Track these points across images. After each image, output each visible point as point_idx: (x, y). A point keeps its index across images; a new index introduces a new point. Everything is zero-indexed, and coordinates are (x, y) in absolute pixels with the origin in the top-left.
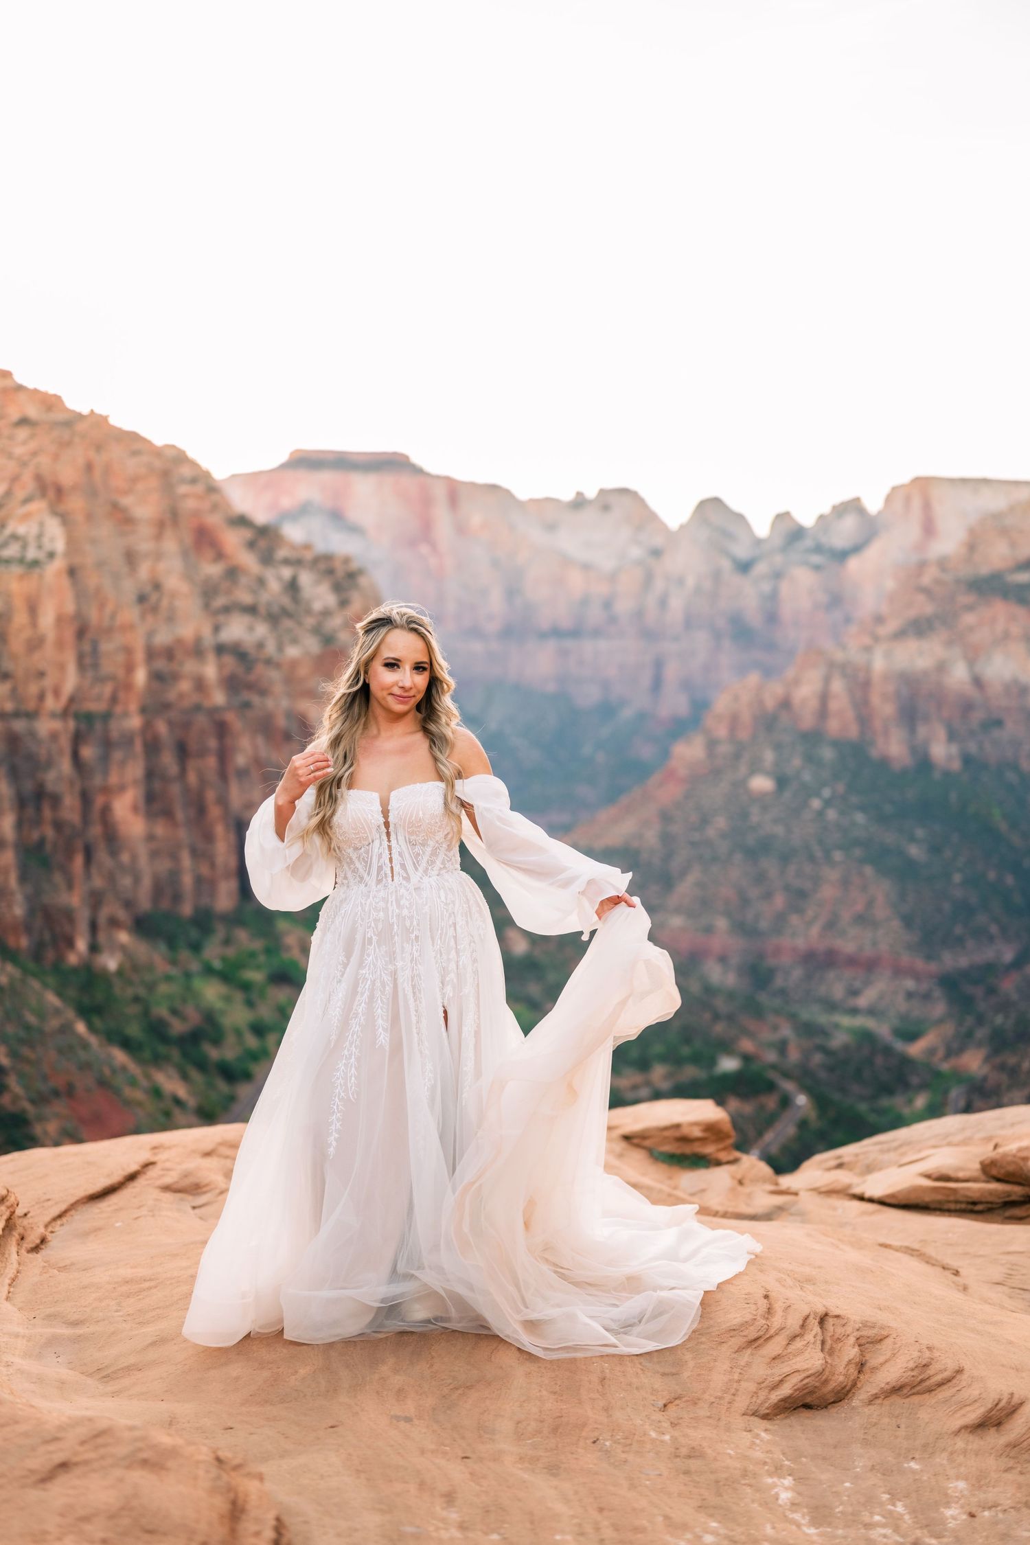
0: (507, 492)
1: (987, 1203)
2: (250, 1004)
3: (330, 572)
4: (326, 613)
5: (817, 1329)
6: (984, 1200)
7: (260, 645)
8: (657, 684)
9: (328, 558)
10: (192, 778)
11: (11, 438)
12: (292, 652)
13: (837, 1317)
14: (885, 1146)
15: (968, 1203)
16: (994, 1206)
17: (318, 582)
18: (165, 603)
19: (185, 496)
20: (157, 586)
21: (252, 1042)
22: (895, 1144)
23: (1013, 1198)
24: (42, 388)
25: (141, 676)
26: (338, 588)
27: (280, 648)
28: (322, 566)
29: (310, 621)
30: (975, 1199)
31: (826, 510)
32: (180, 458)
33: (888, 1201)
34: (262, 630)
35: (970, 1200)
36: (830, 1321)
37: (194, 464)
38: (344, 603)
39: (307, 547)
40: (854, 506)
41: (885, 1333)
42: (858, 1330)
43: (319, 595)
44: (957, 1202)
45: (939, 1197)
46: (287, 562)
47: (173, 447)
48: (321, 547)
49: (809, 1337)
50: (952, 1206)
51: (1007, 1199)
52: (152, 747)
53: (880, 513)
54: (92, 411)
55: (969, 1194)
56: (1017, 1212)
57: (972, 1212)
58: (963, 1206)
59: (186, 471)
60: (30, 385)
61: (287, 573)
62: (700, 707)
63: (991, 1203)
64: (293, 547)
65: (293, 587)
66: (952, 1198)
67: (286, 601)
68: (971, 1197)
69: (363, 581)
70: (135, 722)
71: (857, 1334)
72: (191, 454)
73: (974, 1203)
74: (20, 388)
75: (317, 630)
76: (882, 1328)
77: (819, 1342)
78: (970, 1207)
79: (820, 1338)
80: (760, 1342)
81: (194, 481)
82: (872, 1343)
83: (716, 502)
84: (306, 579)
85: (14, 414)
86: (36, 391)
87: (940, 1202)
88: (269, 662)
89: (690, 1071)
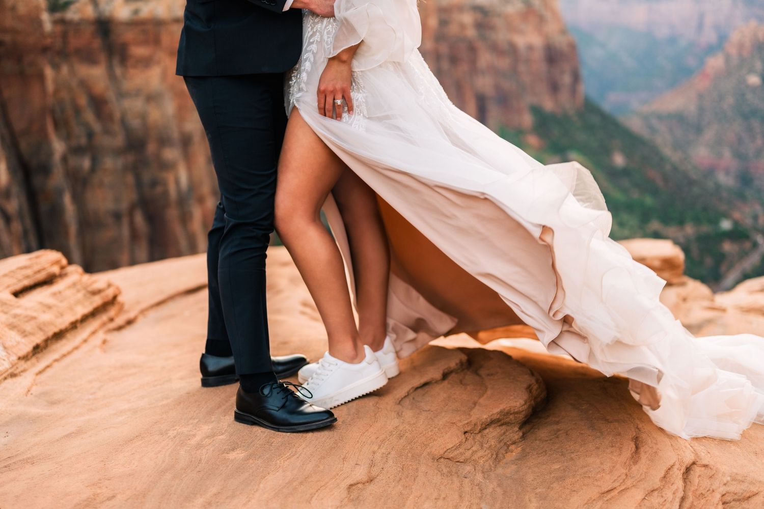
5: (679, 483)
8: (700, 26)
12: (509, 9)
13: (706, 466)
36: (697, 470)
41: (755, 490)
42: (725, 484)
49: (668, 494)
52: (438, 58)
62: (722, 38)
71: (723, 489)
76: (752, 483)
77: (678, 500)
79: (680, 494)
80: (613, 494)
82: (739, 500)
89: (706, 228)
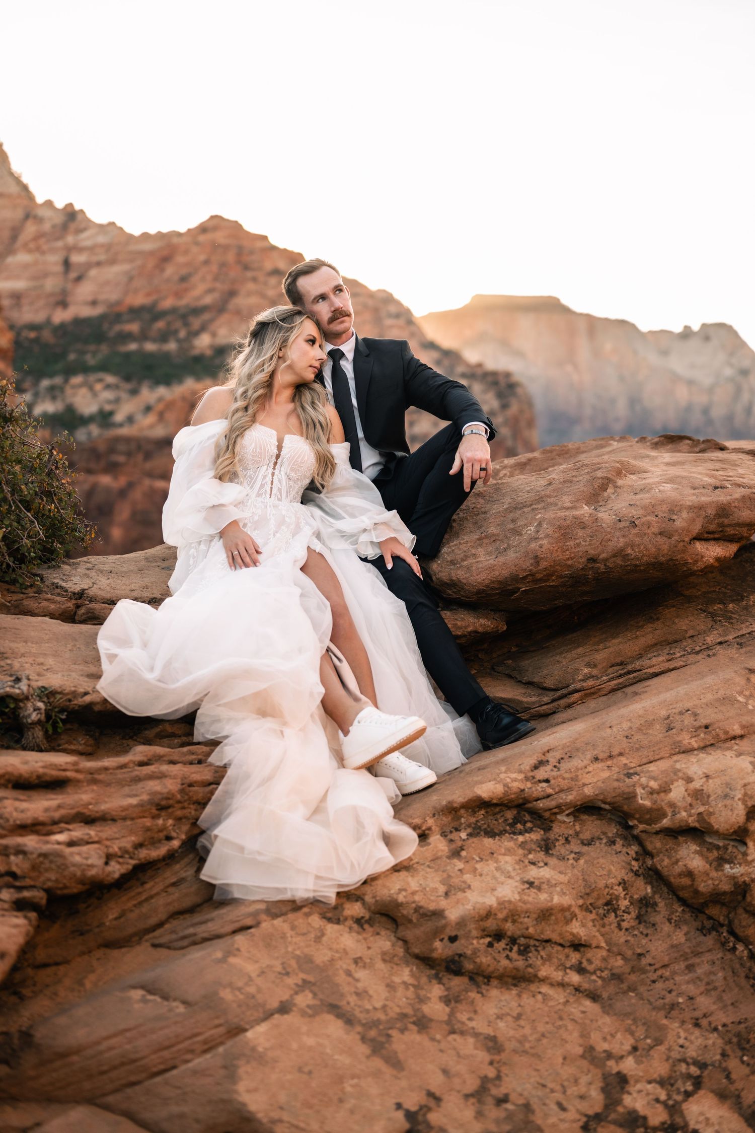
0: (633, 326)
3: (495, 383)
9: (494, 374)
11: (266, 284)
17: (485, 392)
19: (391, 327)
24: (289, 248)
26: (500, 395)
28: (490, 379)
32: (387, 299)
37: (398, 303)
38: (505, 406)
39: (480, 365)
43: (488, 400)
46: (463, 376)
47: (384, 291)
48: (490, 366)
59: (392, 309)
60: (281, 246)
64: (468, 365)
69: (519, 391)
72: (397, 296)
74: (274, 248)
81: (397, 316)
84: (477, 388)
85: (268, 266)
86: (285, 250)
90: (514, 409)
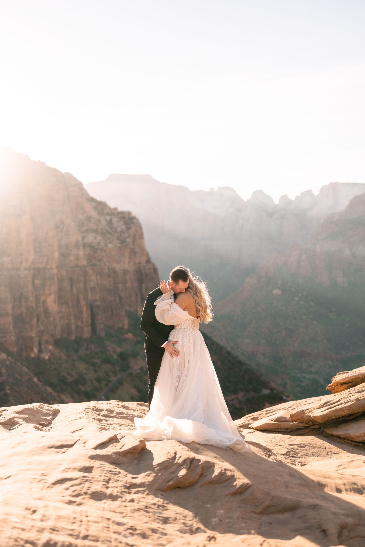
0: (187, 189)
1: (291, 429)
2: (96, 371)
3: (123, 218)
4: (122, 232)
6: (290, 428)
7: (99, 244)
8: (240, 257)
9: (123, 213)
10: (75, 290)
12: (110, 246)
13: (197, 460)
14: (268, 412)
15: (285, 429)
16: (294, 430)
17: (118, 222)
18: (65, 229)
19: (72, 191)
20: (62, 223)
21: (96, 384)
22: (271, 411)
23: (300, 427)
24: (22, 153)
25: (56, 255)
26: (126, 223)
27: (106, 245)
28: (120, 215)
29: (116, 235)
30: (287, 428)
31: (299, 194)
32: (70, 177)
33: (258, 429)
34: (99, 238)
35: (286, 428)
36: (195, 461)
37: (75, 179)
38: (128, 229)
39: (116, 209)
40: (309, 193)
41: (212, 465)
42: (203, 464)
43: (120, 226)
44: (281, 429)
45: (275, 427)
46: (108, 214)
47: (68, 173)
48: (120, 209)
50: (280, 430)
51: (298, 428)
52: (61, 281)
53: (318, 195)
54: (39, 161)
55: (285, 426)
56: (301, 432)
57: (286, 432)
58: (283, 430)
59: (73, 182)
61: (108, 218)
62: (255, 265)
63: (293, 429)
64: (110, 208)
65: (110, 223)
66: (279, 428)
67: (108, 228)
68: (286, 427)
69: (135, 221)
70: (55, 271)
72: (75, 176)
73: (287, 429)
74: (15, 153)
75: (119, 238)
76: (211, 463)
77: (188, 467)
78: (286, 430)
81: (76, 185)
82: (207, 468)
83: (260, 191)
84: (115, 220)
86: (20, 154)
87: (275, 429)
88: (101, 249)
89: (252, 394)
90: (133, 229)
